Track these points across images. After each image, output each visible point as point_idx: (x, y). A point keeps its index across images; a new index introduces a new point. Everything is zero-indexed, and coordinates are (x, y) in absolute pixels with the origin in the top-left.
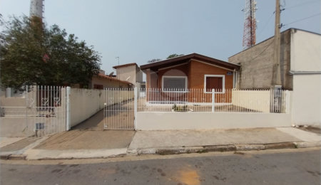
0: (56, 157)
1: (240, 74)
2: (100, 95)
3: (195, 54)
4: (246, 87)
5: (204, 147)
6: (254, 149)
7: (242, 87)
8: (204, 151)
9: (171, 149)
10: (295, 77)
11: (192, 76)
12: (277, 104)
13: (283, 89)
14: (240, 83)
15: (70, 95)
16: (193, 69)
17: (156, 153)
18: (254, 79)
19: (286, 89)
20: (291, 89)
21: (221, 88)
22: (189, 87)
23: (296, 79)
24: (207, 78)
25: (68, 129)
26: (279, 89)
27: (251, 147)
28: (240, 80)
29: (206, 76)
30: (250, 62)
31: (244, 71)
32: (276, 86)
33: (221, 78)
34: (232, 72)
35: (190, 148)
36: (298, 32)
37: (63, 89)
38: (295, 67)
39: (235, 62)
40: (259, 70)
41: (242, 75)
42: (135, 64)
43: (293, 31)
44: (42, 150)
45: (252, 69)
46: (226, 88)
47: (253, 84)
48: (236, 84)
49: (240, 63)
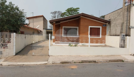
0: (16, 64)
1: (110, 26)
2: (25, 38)
4: (112, 34)
5: (82, 61)
6: (104, 62)
7: (111, 34)
8: (82, 62)
9: (67, 61)
11: (81, 27)
12: (122, 43)
13: (126, 35)
14: (110, 31)
15: (15, 37)
16: (82, 23)
17: (61, 63)
18: (116, 30)
20: (129, 36)
22: (79, 34)
24: (90, 28)
26: (124, 36)
27: (103, 61)
28: (110, 30)
29: (90, 27)
30: (114, 19)
31: (112, 25)
32: (122, 34)
33: (100, 28)
34: (106, 25)
35: (76, 61)
37: (12, 34)
39: (106, 19)
40: (118, 24)
42: (43, 16)
43: (132, 5)
44: (8, 62)
45: (115, 24)
46: (102, 35)
47: (116, 32)
48: (108, 32)
49: (110, 20)
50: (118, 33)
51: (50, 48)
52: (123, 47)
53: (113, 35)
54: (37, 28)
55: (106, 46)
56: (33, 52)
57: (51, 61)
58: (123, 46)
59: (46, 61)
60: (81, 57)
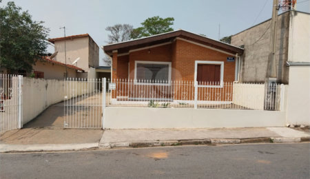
1: (244, 61)
2: (46, 87)
3: (181, 31)
4: (248, 80)
5: (179, 141)
6: (229, 143)
7: (245, 79)
8: (178, 144)
10: (291, 69)
11: (177, 62)
12: (270, 100)
13: (280, 82)
14: (243, 73)
15: (22, 86)
16: (180, 52)
17: (130, 145)
18: (256, 69)
19: (280, 83)
20: (286, 83)
21: (219, 80)
22: (173, 79)
23: (292, 71)
24: (199, 65)
25: (20, 127)
26: (273, 83)
27: (226, 141)
28: (243, 69)
29: (197, 62)
30: (253, 45)
31: (248, 58)
32: (270, 79)
33: (219, 66)
34: (234, 58)
35: (165, 142)
36: (299, 14)
37: (14, 78)
38: (293, 56)
39: (235, 43)
40: (262, 57)
41: (245, 63)
42: (87, 36)
43: (293, 13)
44: (4, 145)
45: (255, 55)
46: (224, 81)
47: (256, 75)
48: (238, 75)
49: (243, 46)
50: (262, 77)
51: (105, 110)
52: (273, 109)
53: (251, 82)
54: (74, 63)
55: (233, 106)
56: (65, 121)
57: (106, 141)
58: (271, 106)
59: (96, 142)
60: (176, 132)
